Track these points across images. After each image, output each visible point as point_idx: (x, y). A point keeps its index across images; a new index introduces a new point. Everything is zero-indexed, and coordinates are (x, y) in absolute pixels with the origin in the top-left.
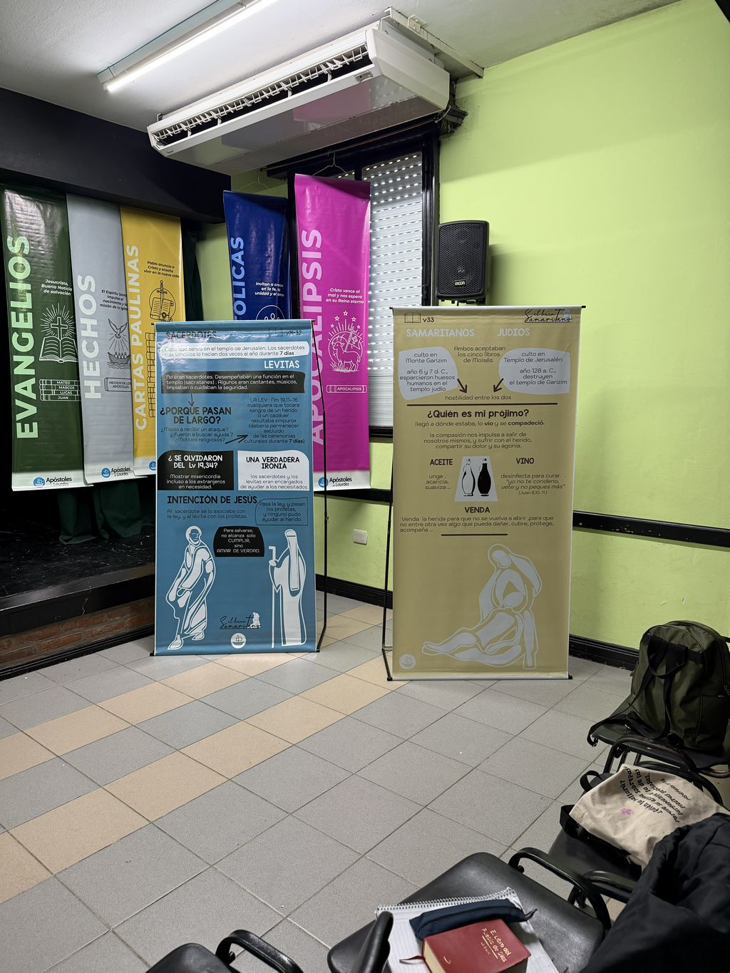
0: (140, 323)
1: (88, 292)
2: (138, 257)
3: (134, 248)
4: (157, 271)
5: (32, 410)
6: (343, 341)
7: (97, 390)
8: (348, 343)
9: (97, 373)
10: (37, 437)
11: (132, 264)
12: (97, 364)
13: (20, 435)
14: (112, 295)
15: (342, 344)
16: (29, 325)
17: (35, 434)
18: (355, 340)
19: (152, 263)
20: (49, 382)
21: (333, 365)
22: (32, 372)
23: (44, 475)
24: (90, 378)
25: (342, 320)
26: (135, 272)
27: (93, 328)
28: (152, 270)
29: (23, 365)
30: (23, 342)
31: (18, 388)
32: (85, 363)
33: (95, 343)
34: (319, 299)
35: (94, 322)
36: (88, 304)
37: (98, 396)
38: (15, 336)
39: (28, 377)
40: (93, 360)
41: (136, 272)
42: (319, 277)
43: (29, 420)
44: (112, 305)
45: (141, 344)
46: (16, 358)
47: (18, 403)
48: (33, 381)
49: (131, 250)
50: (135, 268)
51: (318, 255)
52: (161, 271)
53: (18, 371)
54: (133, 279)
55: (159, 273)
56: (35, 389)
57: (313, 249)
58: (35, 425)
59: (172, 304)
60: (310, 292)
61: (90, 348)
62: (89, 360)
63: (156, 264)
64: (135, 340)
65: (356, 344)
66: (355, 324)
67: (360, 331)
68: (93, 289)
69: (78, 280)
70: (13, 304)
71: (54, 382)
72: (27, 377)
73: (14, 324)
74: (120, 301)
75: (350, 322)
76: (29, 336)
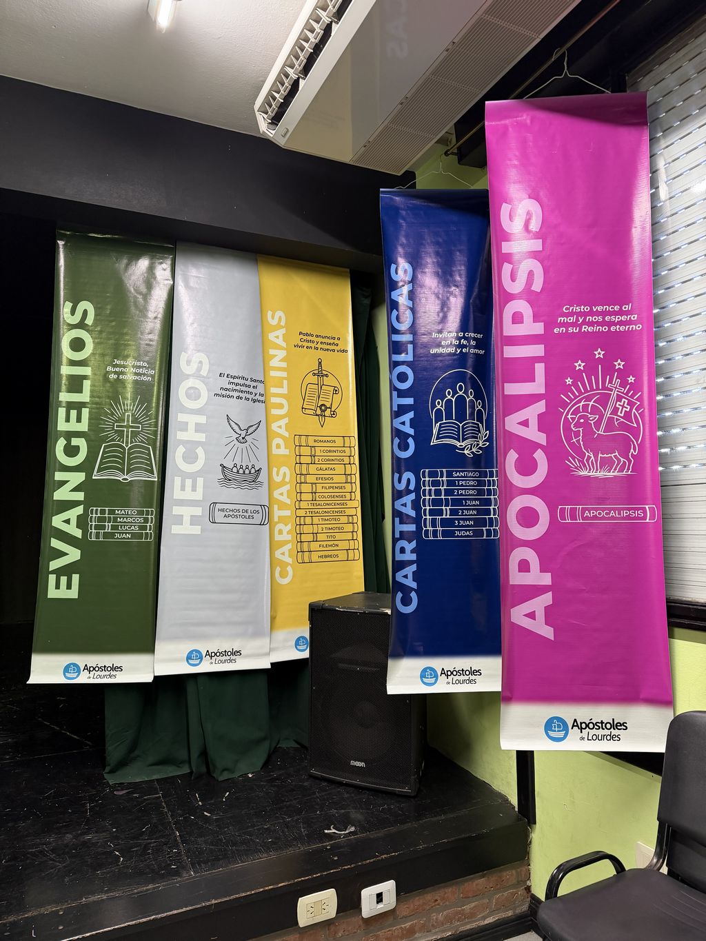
0: (286, 420)
1: (197, 375)
2: (286, 326)
3: (279, 314)
4: (313, 345)
5: (74, 554)
6: (595, 410)
7: (194, 520)
8: (608, 414)
9: (198, 495)
10: (77, 597)
11: (276, 337)
12: (200, 481)
13: (52, 593)
14: (236, 381)
15: (593, 418)
16: (84, 426)
17: (73, 594)
18: (623, 407)
19: (307, 334)
20: (103, 512)
21: (573, 463)
23: (81, 660)
24: (181, 503)
25: (591, 370)
26: (278, 347)
27: (199, 428)
28: (306, 344)
29: (67, 486)
31: (57, 521)
32: (178, 480)
33: (200, 451)
35: (202, 419)
36: (193, 394)
37: (196, 530)
38: (61, 443)
39: (74, 504)
40: (194, 476)
41: (282, 348)
43: (67, 571)
44: (236, 394)
45: (286, 452)
46: (59, 476)
48: (79, 510)
49: (275, 317)
50: (280, 342)
51: (535, 246)
52: (319, 346)
53: (60, 495)
54: (277, 358)
55: (317, 349)
56: (82, 522)
58: (76, 578)
59: (336, 391)
60: (517, 318)
62: (185, 476)
63: (312, 335)
64: (278, 446)
65: (627, 415)
66: (623, 375)
67: (636, 387)
68: (204, 372)
69: (180, 358)
70: (64, 397)
71: (112, 512)
72: (72, 504)
73: (62, 426)
74: (251, 390)
75: (609, 370)
76: (81, 443)
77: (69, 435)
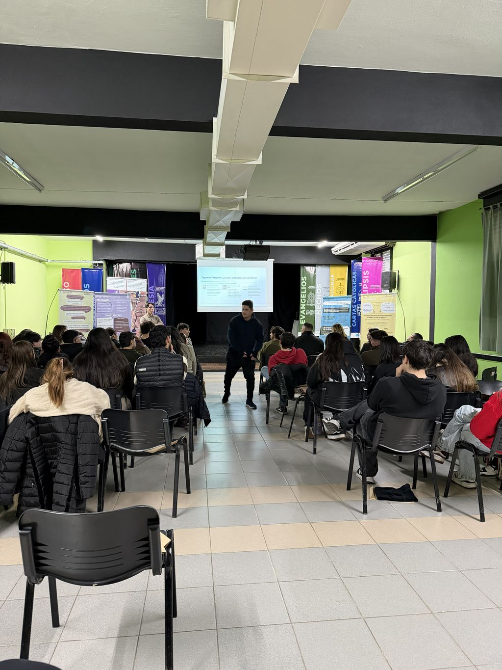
0: (333, 294)
1: (319, 288)
3: (333, 275)
7: (320, 312)
11: (332, 279)
12: (320, 306)
14: (326, 288)
16: (305, 297)
22: (305, 308)
24: (318, 309)
26: (333, 281)
27: (320, 297)
28: (338, 280)
29: (302, 306)
30: (303, 301)
34: (368, 288)
35: (320, 295)
36: (319, 291)
37: (320, 314)
38: (302, 300)
42: (368, 282)
43: (303, 320)
47: (301, 315)
48: (305, 310)
51: (368, 277)
52: (341, 280)
54: (332, 283)
57: (367, 275)
59: (343, 289)
60: (365, 286)
61: (319, 302)
68: (321, 287)
69: (317, 285)
70: (302, 292)
72: (303, 309)
73: (302, 297)
74: (328, 289)
76: (305, 300)
77: (303, 298)
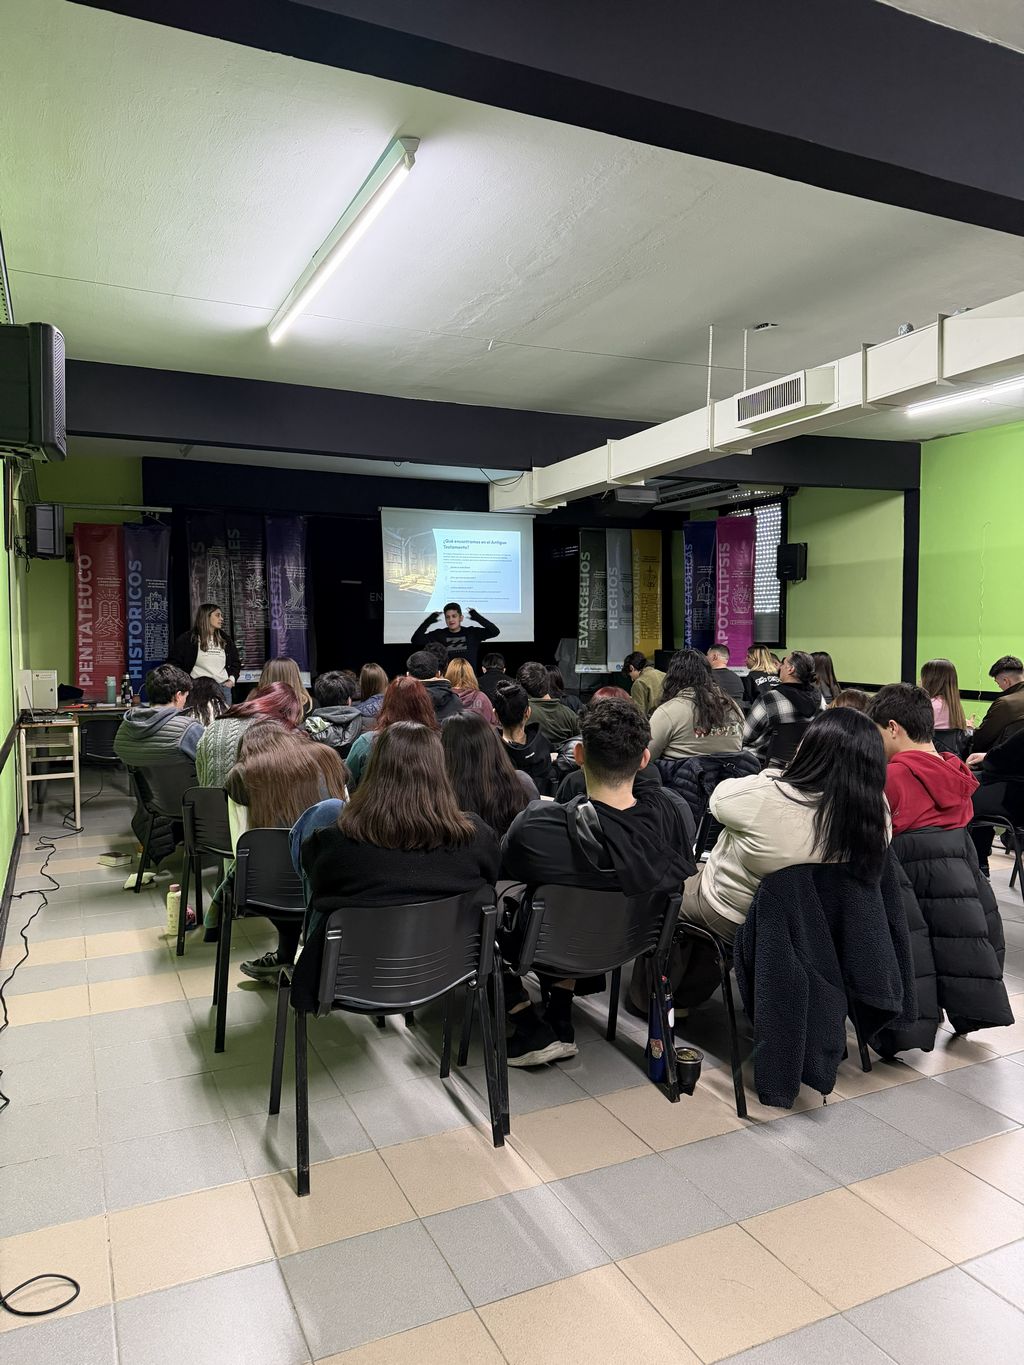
0: (639, 588)
1: (614, 575)
2: (639, 554)
5: (586, 634)
9: (615, 616)
10: (588, 647)
11: (636, 559)
13: (580, 646)
14: (625, 576)
19: (646, 557)
21: (734, 610)
22: (588, 616)
23: (589, 666)
24: (612, 618)
27: (615, 593)
29: (583, 612)
32: (610, 611)
34: (727, 576)
35: (616, 590)
37: (616, 627)
41: (637, 562)
42: (727, 565)
43: (584, 639)
44: (625, 580)
45: (638, 600)
47: (581, 630)
48: (587, 620)
51: (728, 555)
52: (650, 561)
54: (636, 566)
56: (588, 624)
57: (726, 552)
58: (587, 641)
59: (655, 577)
61: (613, 604)
64: (636, 598)
66: (747, 588)
69: (609, 570)
71: (597, 621)
72: (584, 618)
73: (581, 593)
74: (629, 578)
76: (586, 598)
77: (584, 596)
